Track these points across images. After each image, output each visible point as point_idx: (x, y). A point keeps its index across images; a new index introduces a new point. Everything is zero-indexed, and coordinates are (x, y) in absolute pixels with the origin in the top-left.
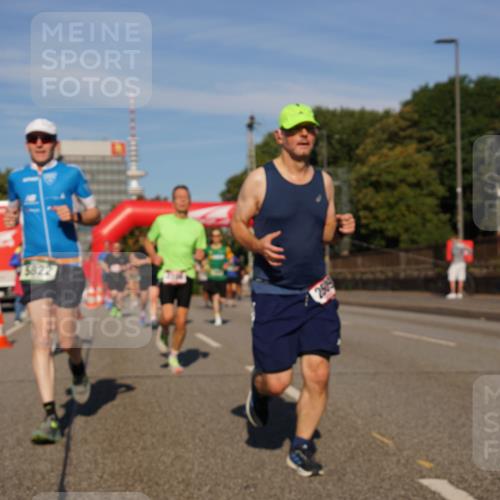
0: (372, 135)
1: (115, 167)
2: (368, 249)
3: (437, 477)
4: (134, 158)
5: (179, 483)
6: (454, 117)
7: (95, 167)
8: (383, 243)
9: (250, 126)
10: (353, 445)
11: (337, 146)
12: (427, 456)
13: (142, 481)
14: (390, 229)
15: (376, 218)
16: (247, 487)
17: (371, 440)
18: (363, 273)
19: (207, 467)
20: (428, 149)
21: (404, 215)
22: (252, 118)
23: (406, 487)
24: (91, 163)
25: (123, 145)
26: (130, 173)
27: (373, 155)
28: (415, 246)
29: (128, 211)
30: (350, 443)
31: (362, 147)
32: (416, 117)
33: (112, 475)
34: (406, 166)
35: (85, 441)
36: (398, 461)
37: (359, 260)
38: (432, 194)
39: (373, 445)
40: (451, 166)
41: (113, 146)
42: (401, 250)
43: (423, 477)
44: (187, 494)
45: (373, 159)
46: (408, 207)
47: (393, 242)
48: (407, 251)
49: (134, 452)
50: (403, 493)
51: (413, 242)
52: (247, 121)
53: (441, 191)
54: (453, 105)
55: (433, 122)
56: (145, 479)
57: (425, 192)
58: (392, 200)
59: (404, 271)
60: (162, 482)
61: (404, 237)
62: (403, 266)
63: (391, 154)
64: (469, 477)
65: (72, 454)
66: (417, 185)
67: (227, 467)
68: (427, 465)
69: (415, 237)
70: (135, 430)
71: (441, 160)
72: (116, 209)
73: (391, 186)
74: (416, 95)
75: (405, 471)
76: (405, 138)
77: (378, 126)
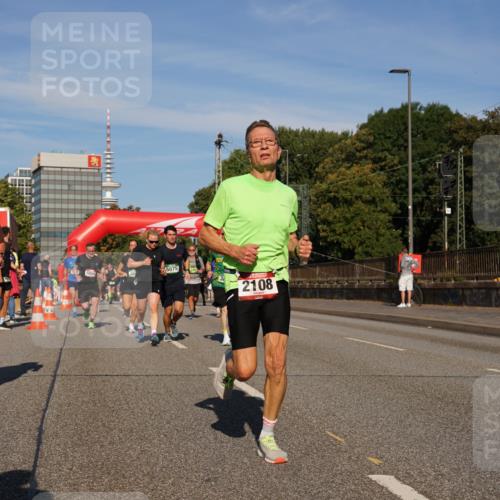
0: (332, 155)
1: (91, 179)
2: (326, 260)
3: (385, 473)
4: (109, 171)
5: (144, 475)
6: (407, 141)
7: (72, 178)
8: (339, 254)
9: (219, 144)
10: (308, 442)
11: (299, 165)
12: (377, 454)
13: (109, 474)
14: (346, 242)
15: (334, 231)
16: (208, 480)
17: (325, 438)
18: (320, 283)
19: (171, 460)
20: (382, 169)
21: (359, 229)
22: (220, 136)
23: (356, 482)
24: (68, 173)
25: (99, 158)
26: (104, 184)
27: (332, 173)
28: (369, 258)
29: (102, 219)
30: (305, 440)
31: (321, 165)
32: (371, 139)
33: (81, 467)
34: (361, 184)
35: (56, 435)
36: (350, 457)
37: (318, 270)
38: (385, 211)
39: (327, 443)
40: (404, 185)
41: (90, 158)
42: (355, 262)
43: (373, 473)
44: (151, 486)
45: (332, 177)
46: (363, 222)
47: (349, 254)
48: (361, 262)
49: (102, 446)
50: (353, 487)
51: (367, 254)
52: (216, 139)
53: (394, 207)
54: (406, 129)
55: (388, 145)
56: (113, 472)
57: (379, 208)
58: (348, 216)
59: (359, 281)
60: (127, 475)
61: (359, 249)
62: (358, 277)
63: (348, 172)
64: (414, 473)
65: (43, 447)
66: (372, 202)
67: (190, 462)
68: (376, 461)
69: (369, 250)
70: (104, 425)
71: (393, 180)
72: (91, 217)
73: (348, 203)
74: (371, 119)
75: (356, 467)
76: (361, 158)
77: (337, 146)
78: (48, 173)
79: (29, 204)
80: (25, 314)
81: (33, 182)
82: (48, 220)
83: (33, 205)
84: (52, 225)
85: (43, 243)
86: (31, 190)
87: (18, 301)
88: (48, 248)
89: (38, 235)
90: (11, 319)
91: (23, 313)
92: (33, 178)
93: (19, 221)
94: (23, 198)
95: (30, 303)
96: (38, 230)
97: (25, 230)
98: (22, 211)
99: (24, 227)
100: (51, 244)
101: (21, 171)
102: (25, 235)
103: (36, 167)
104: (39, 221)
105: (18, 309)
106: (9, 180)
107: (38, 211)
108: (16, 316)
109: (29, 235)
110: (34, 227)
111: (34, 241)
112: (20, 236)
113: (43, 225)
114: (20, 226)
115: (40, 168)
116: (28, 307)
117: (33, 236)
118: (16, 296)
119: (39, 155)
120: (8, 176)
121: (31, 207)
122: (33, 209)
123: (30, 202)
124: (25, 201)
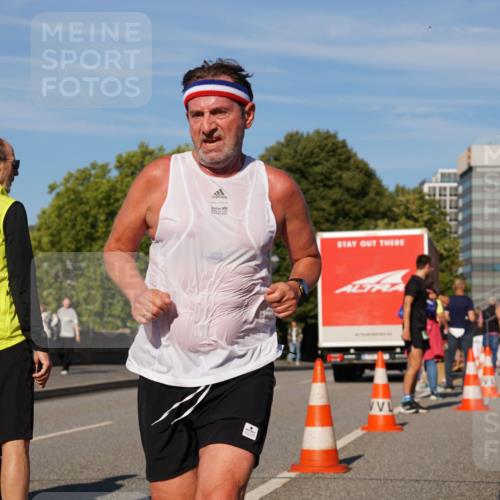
79: (453, 223)
80: (452, 387)
81: (460, 190)
82: (483, 246)
83: (460, 224)
84: (488, 253)
85: (476, 281)
86: (457, 202)
87: (441, 367)
88: (483, 288)
89: (467, 269)
90: (433, 393)
91: (449, 385)
92: (459, 184)
93: (440, 248)
94: (445, 214)
95: (459, 370)
96: (469, 261)
97: (448, 262)
98: (444, 234)
99: (448, 257)
100: (488, 281)
101: (443, 175)
102: (449, 269)
103: (464, 168)
104: (469, 247)
105: (442, 379)
106: (426, 189)
107: (468, 233)
108: (440, 390)
109: (454, 268)
110: (461, 257)
111: (463, 277)
112: (442, 271)
113: (476, 253)
114: (441, 255)
115: (470, 169)
116: (455, 377)
117: (460, 270)
118: (438, 358)
119: (469, 150)
120: (423, 183)
121: (457, 226)
122: (460, 230)
123: (456, 220)
124: (448, 218)
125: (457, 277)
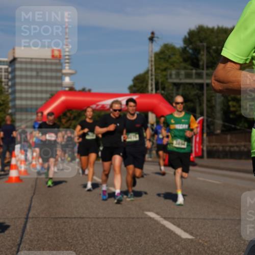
1: (54, 67)
4: (67, 61)
7: (39, 67)
9: (152, 39)
22: (153, 33)
24: (36, 63)
26: (64, 71)
72: (54, 97)
78: (21, 63)
79: (6, 87)
81: (10, 70)
82: (21, 99)
83: (10, 87)
84: (24, 103)
85: (18, 117)
86: (8, 75)
88: (21, 120)
89: (14, 110)
91: (3, 170)
92: (9, 66)
94: (2, 82)
96: (14, 106)
97: (3, 107)
98: (1, 92)
99: (3, 104)
100: (24, 117)
102: (4, 111)
103: (11, 58)
104: (14, 99)
107: (14, 92)
109: (6, 110)
110: (10, 104)
113: (18, 102)
115: (14, 59)
116: (6, 166)
117: (10, 111)
119: (14, 49)
121: (8, 88)
122: (10, 90)
123: (8, 85)
124: (3, 84)
125: (8, 114)
